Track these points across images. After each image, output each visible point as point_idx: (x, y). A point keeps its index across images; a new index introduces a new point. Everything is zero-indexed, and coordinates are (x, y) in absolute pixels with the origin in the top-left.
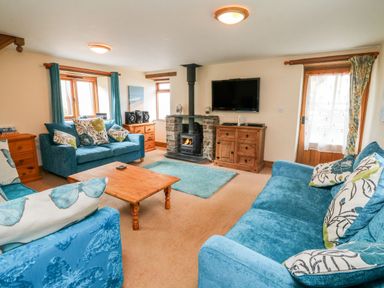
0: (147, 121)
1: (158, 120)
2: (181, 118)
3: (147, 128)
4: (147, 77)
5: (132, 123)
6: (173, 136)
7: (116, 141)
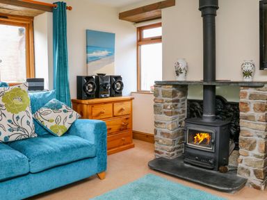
0: (119, 93)
1: (139, 91)
2: (183, 87)
3: (117, 107)
4: (123, 16)
5: (89, 97)
6: (169, 124)
7: (50, 134)
